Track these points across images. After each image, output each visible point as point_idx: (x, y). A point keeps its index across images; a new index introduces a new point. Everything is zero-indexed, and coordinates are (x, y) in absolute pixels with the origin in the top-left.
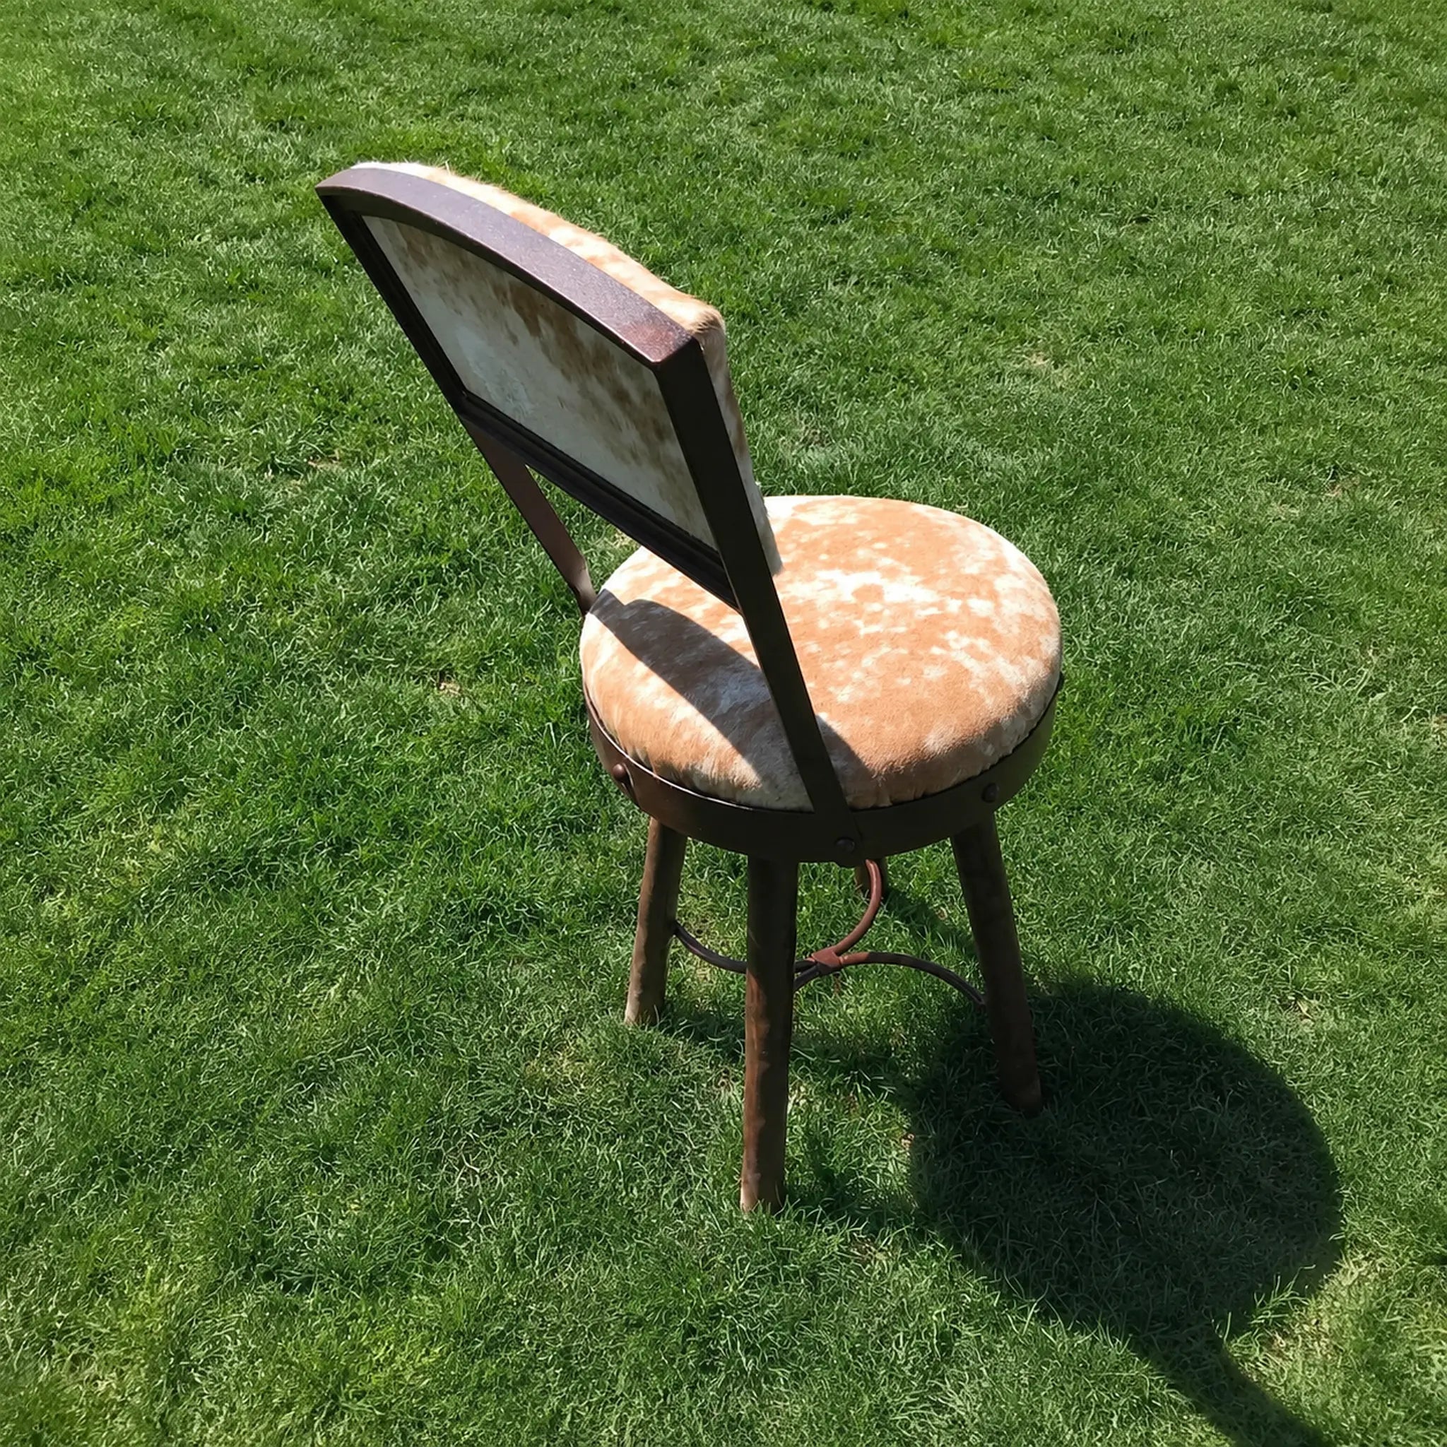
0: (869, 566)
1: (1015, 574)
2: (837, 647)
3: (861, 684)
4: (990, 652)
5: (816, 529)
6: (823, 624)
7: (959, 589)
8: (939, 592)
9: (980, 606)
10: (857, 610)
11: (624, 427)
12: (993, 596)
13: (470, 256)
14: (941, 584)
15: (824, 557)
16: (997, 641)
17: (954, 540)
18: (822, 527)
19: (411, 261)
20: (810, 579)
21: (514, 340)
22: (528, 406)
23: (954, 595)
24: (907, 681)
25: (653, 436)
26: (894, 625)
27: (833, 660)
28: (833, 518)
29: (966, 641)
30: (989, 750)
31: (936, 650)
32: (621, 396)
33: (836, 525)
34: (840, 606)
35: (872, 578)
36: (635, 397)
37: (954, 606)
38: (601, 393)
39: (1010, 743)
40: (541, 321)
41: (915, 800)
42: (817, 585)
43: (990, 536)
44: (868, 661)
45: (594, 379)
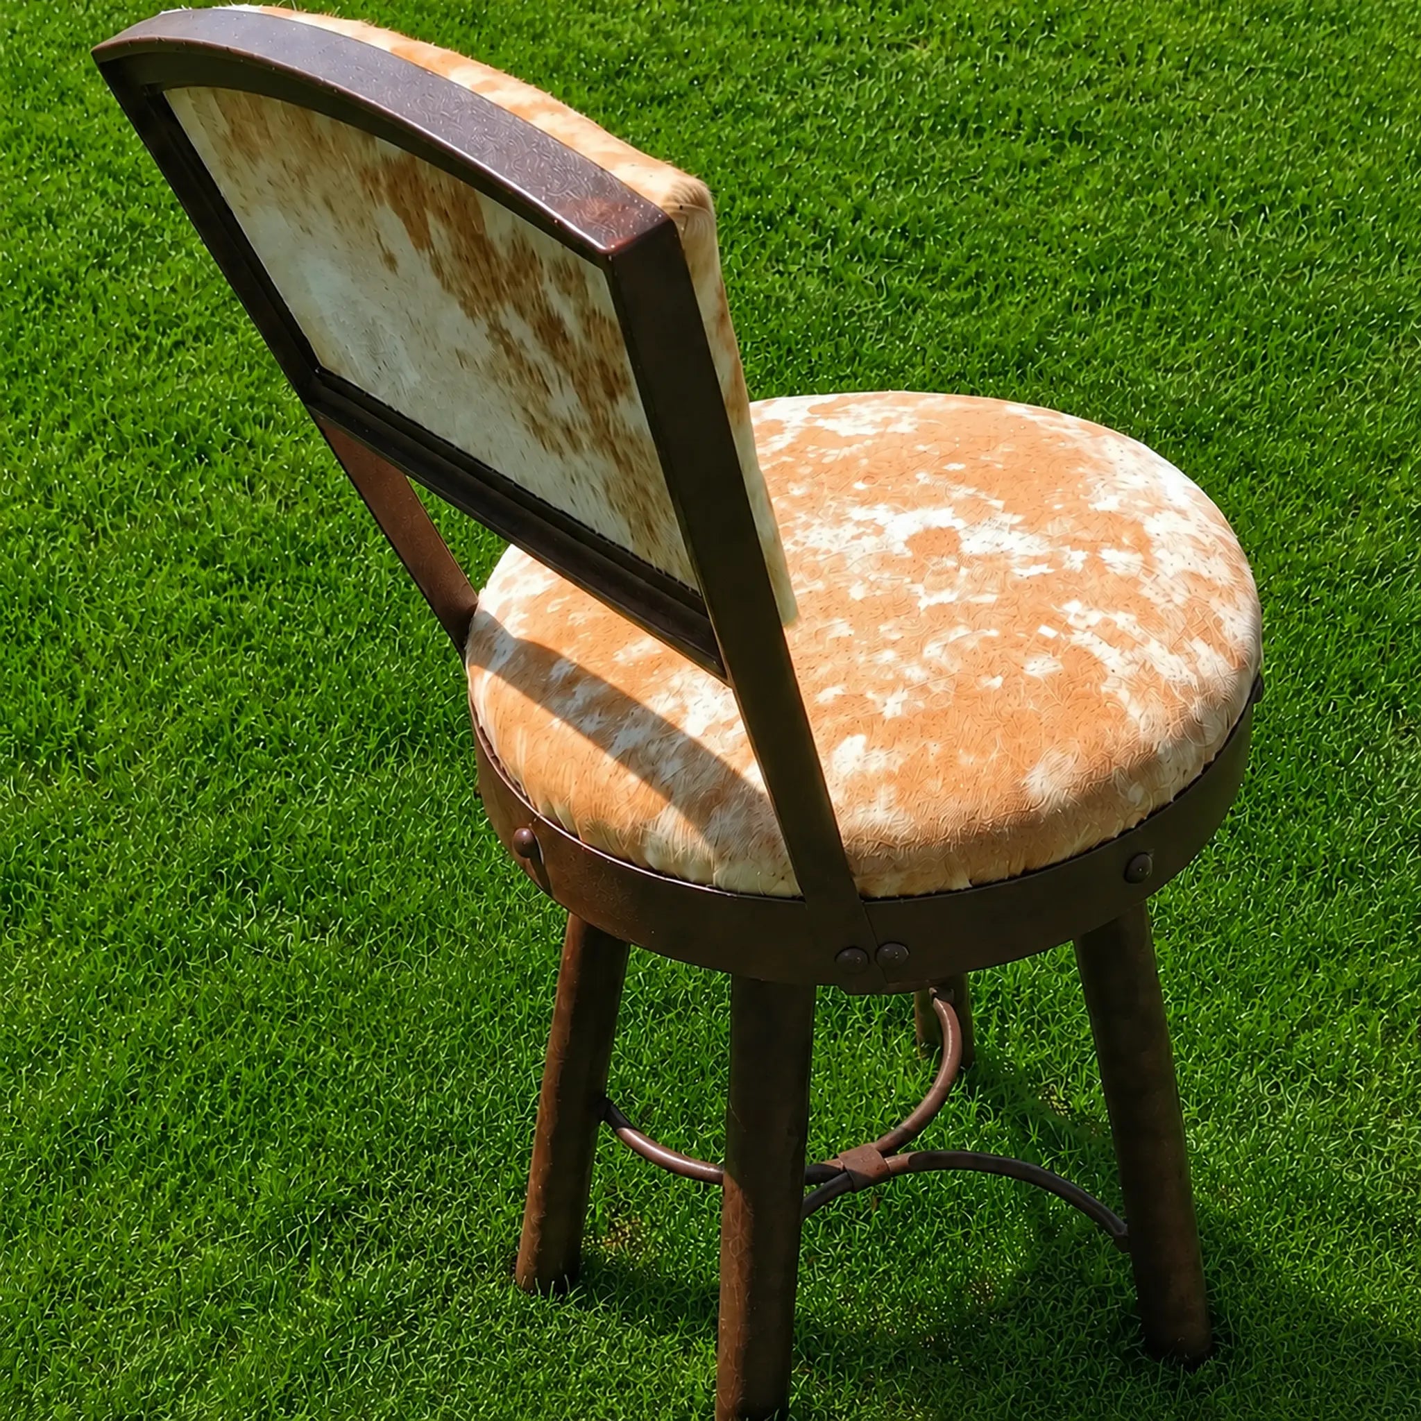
0: (934, 498)
1: (1181, 512)
2: (882, 628)
3: (923, 689)
4: (1137, 632)
5: (849, 441)
6: (857, 592)
7: (1085, 536)
8: (1050, 539)
9: (1119, 560)
10: (917, 569)
11: (554, 388)
12: (1143, 544)
13: (321, 122)
14: (1053, 528)
15: (860, 486)
16: (1147, 614)
17: (1077, 457)
18: (861, 438)
19: (238, 158)
20: (840, 520)
21: (390, 260)
22: (411, 377)
23: (1076, 543)
24: (998, 682)
25: (599, 392)
26: (980, 592)
27: (873, 649)
28: (873, 424)
29: (1095, 617)
30: (1136, 793)
31: (1047, 631)
32: (550, 329)
33: (881, 435)
34: (886, 561)
35: (941, 517)
36: (572, 324)
37: (1076, 559)
38: (520, 329)
39: (1171, 784)
40: (431, 218)
41: (1011, 878)
42: (849, 530)
43: (1137, 454)
44: (932, 650)
45: (509, 307)
